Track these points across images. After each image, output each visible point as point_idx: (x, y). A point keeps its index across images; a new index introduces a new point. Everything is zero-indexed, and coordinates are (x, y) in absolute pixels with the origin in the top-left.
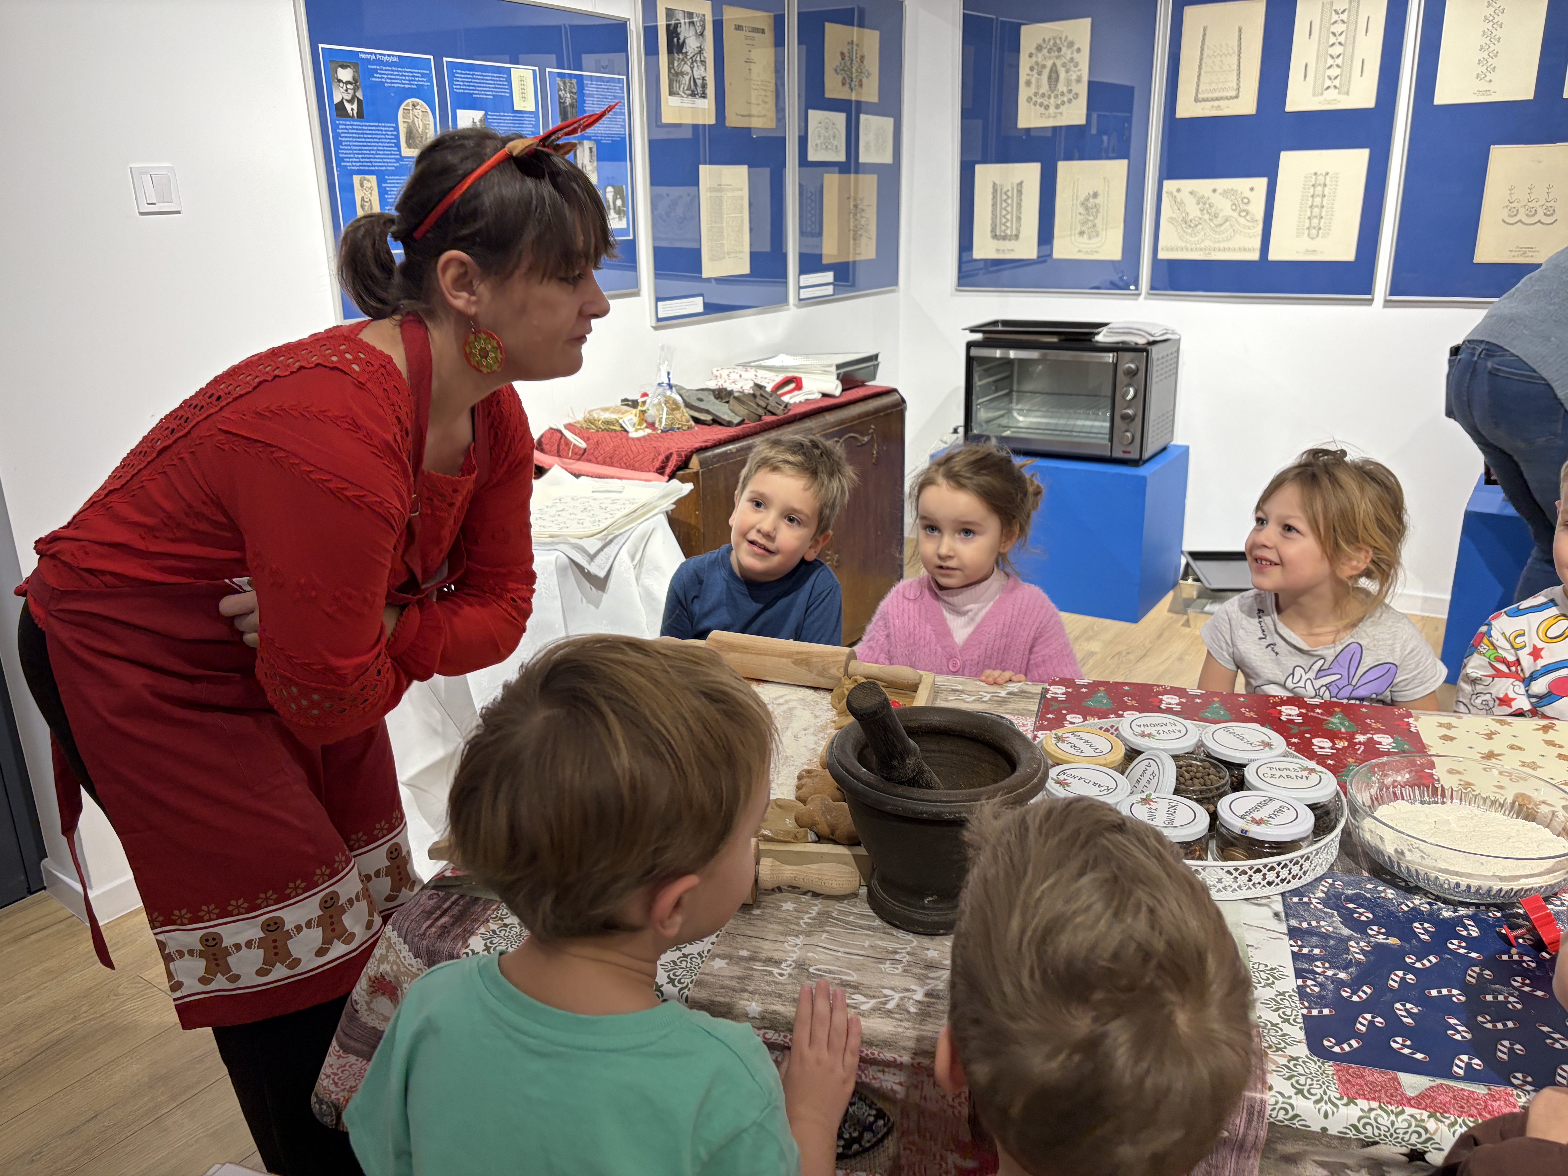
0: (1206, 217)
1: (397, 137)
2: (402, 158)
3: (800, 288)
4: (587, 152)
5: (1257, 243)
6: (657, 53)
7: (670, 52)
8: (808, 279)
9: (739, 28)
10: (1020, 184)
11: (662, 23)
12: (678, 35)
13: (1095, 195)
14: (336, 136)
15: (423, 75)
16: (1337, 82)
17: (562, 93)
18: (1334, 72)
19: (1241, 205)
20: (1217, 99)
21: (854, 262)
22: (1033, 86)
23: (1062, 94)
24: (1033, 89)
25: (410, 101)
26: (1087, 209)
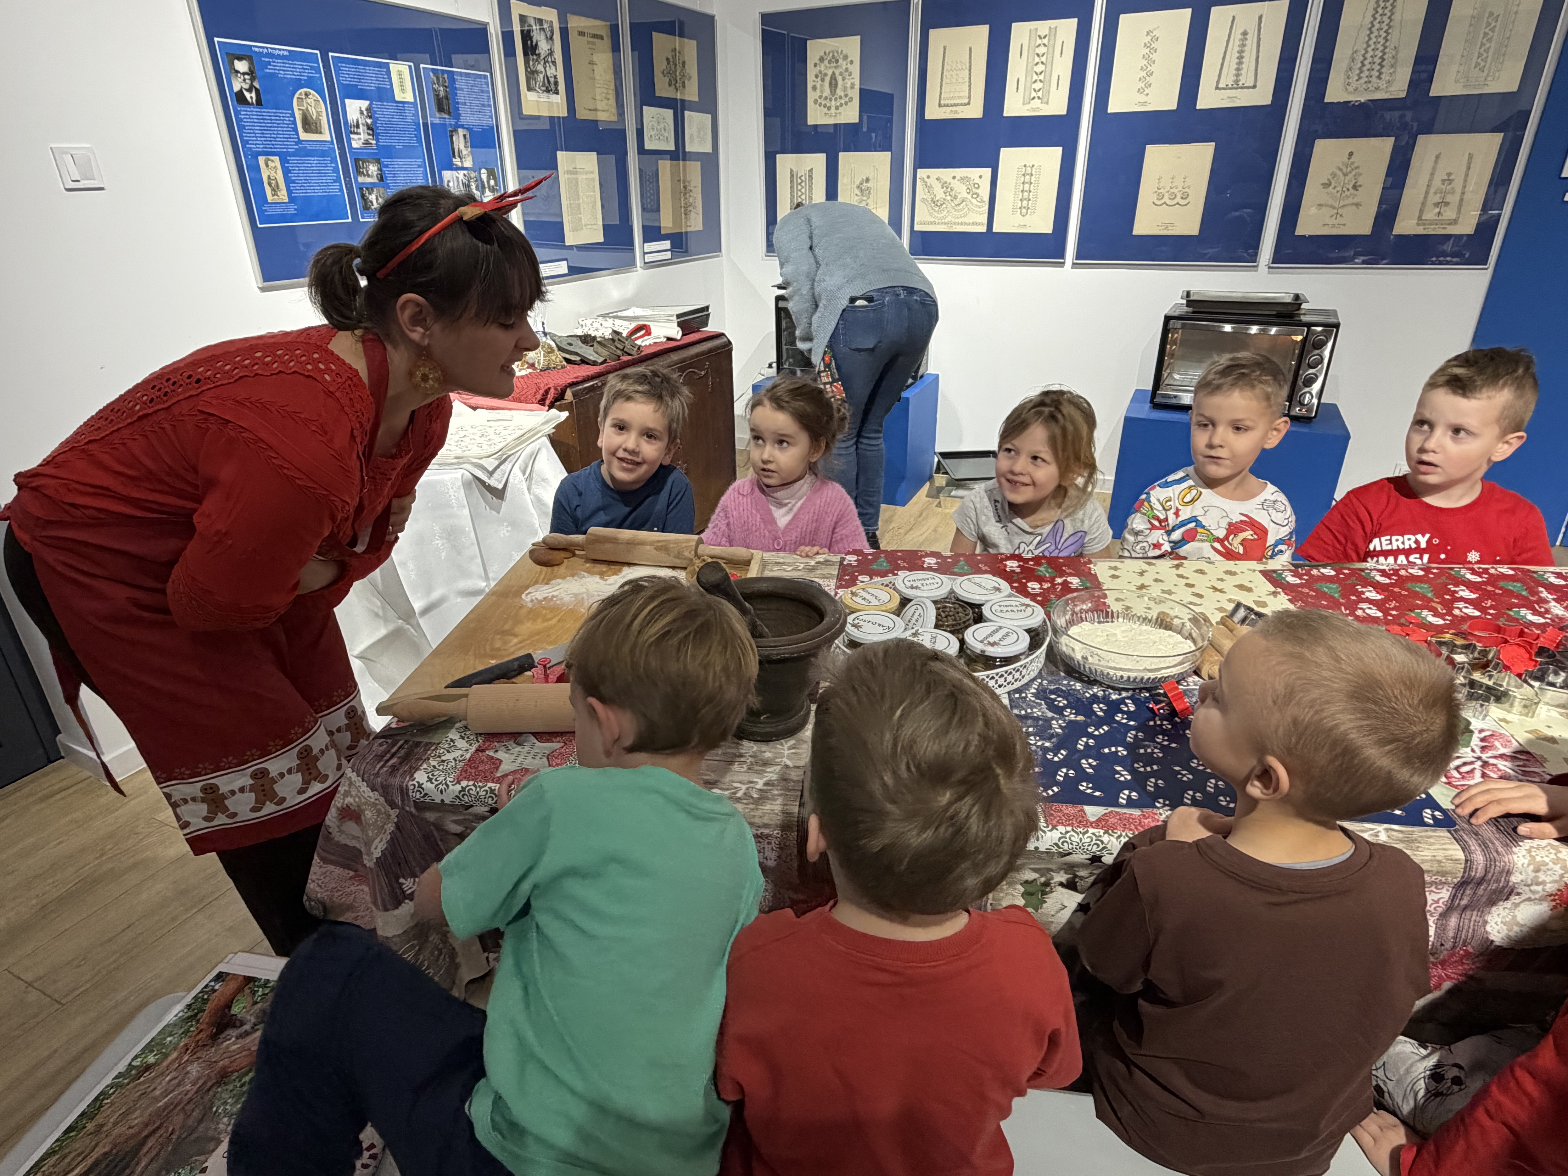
0: (949, 198)
1: (294, 122)
2: (300, 142)
3: (645, 253)
4: (462, 138)
5: (984, 219)
6: (515, 55)
7: (526, 54)
8: (650, 246)
9: (581, 34)
10: (811, 170)
11: (517, 28)
12: (531, 38)
13: (867, 180)
14: (239, 120)
15: (312, 68)
16: (1040, 94)
17: (436, 86)
18: (1038, 85)
19: (973, 189)
20: (955, 105)
21: (686, 233)
22: (818, 91)
23: (841, 97)
24: (818, 93)
25: (303, 90)
26: (861, 191)
